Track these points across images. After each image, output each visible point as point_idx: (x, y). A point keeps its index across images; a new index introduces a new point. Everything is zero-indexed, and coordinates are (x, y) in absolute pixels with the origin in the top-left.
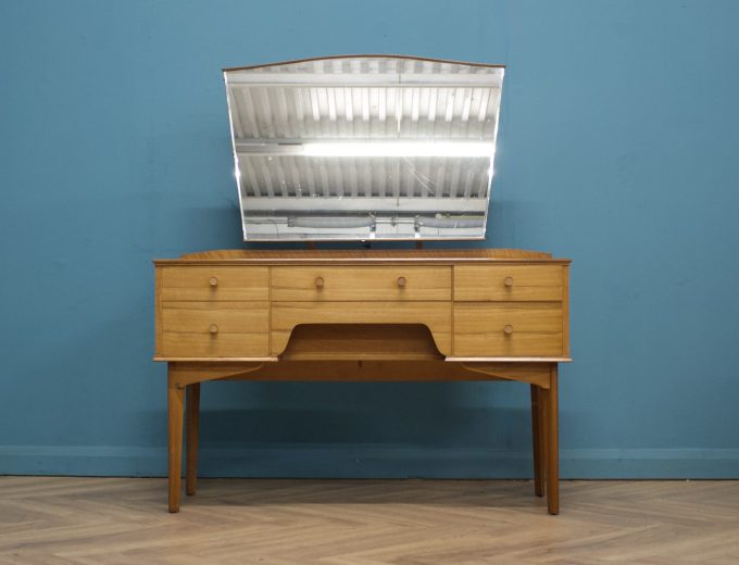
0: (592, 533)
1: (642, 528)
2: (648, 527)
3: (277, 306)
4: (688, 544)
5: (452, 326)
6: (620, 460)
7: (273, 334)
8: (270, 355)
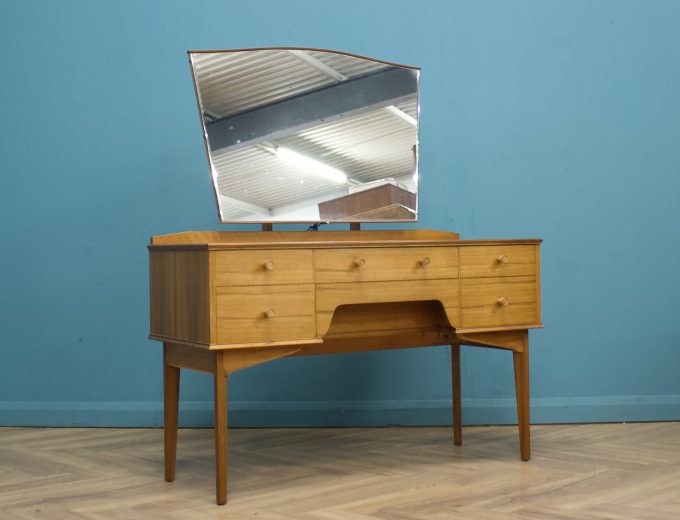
0: (549, 480)
1: (591, 474)
2: (597, 472)
3: (321, 289)
4: (633, 489)
5: (460, 301)
6: (566, 407)
7: (319, 316)
8: (316, 336)
